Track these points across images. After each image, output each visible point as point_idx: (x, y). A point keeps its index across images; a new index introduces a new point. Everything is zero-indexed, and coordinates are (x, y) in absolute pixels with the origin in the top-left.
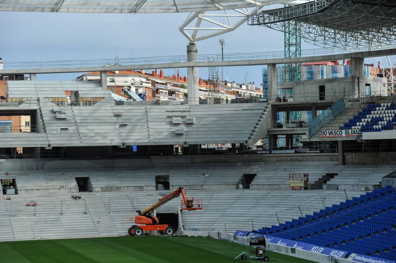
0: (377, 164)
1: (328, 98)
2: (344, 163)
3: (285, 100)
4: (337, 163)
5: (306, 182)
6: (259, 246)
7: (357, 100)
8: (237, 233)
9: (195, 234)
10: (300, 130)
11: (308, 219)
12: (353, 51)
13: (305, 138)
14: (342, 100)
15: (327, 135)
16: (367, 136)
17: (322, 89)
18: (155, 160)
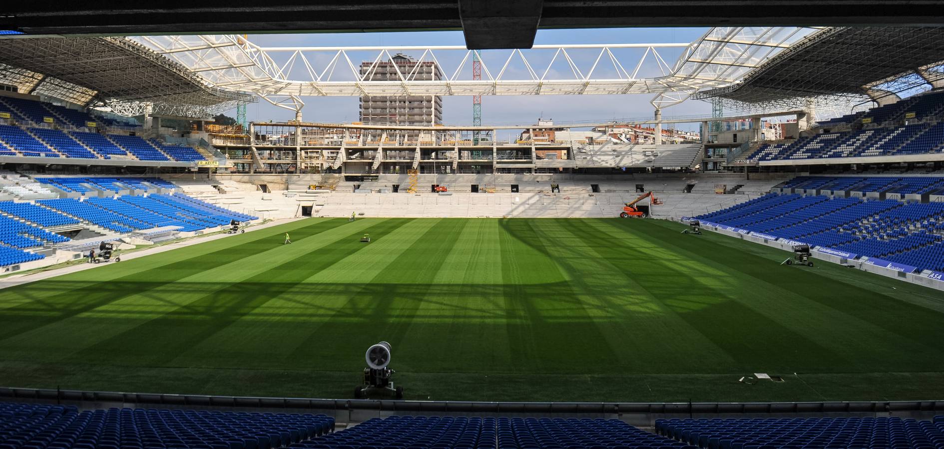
0: (768, 180)
1: (739, 141)
2: (748, 179)
3: (712, 142)
4: (743, 178)
5: (725, 189)
6: (696, 226)
7: (756, 142)
8: (683, 218)
9: (658, 218)
10: (721, 160)
11: (726, 211)
12: (754, 114)
13: (724, 164)
14: (747, 142)
15: (738, 162)
16: (762, 163)
17: (735, 136)
18: (635, 175)
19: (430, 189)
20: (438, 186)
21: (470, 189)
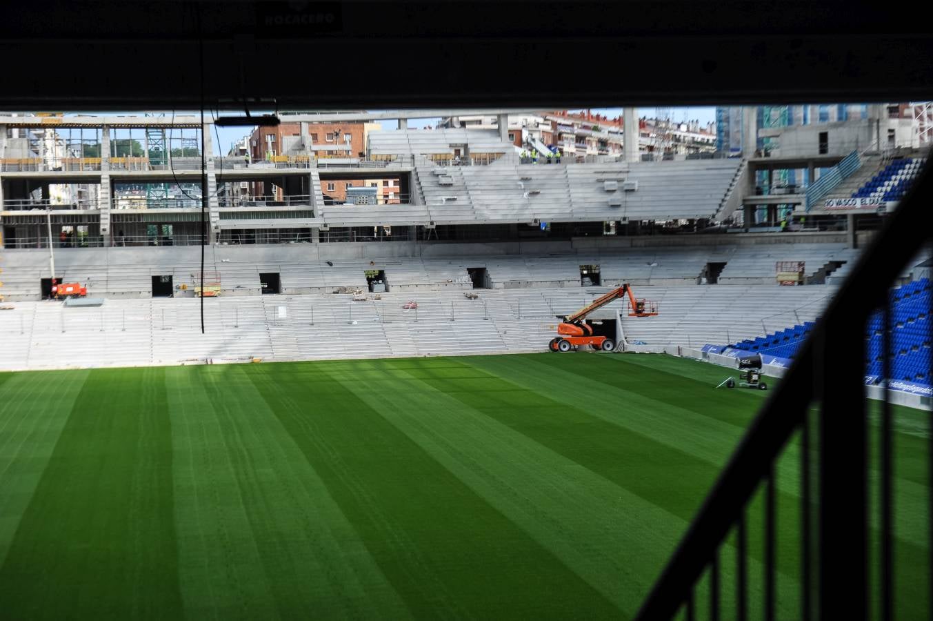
1: (832, 152)
3: (767, 154)
4: (846, 245)
5: (802, 273)
6: (753, 369)
7: (876, 154)
8: (706, 348)
9: (644, 349)
10: (791, 198)
13: (799, 210)
14: (855, 153)
15: (832, 205)
17: (823, 137)
18: (579, 243)
19: (37, 290)
20: (59, 281)
21: (149, 286)
